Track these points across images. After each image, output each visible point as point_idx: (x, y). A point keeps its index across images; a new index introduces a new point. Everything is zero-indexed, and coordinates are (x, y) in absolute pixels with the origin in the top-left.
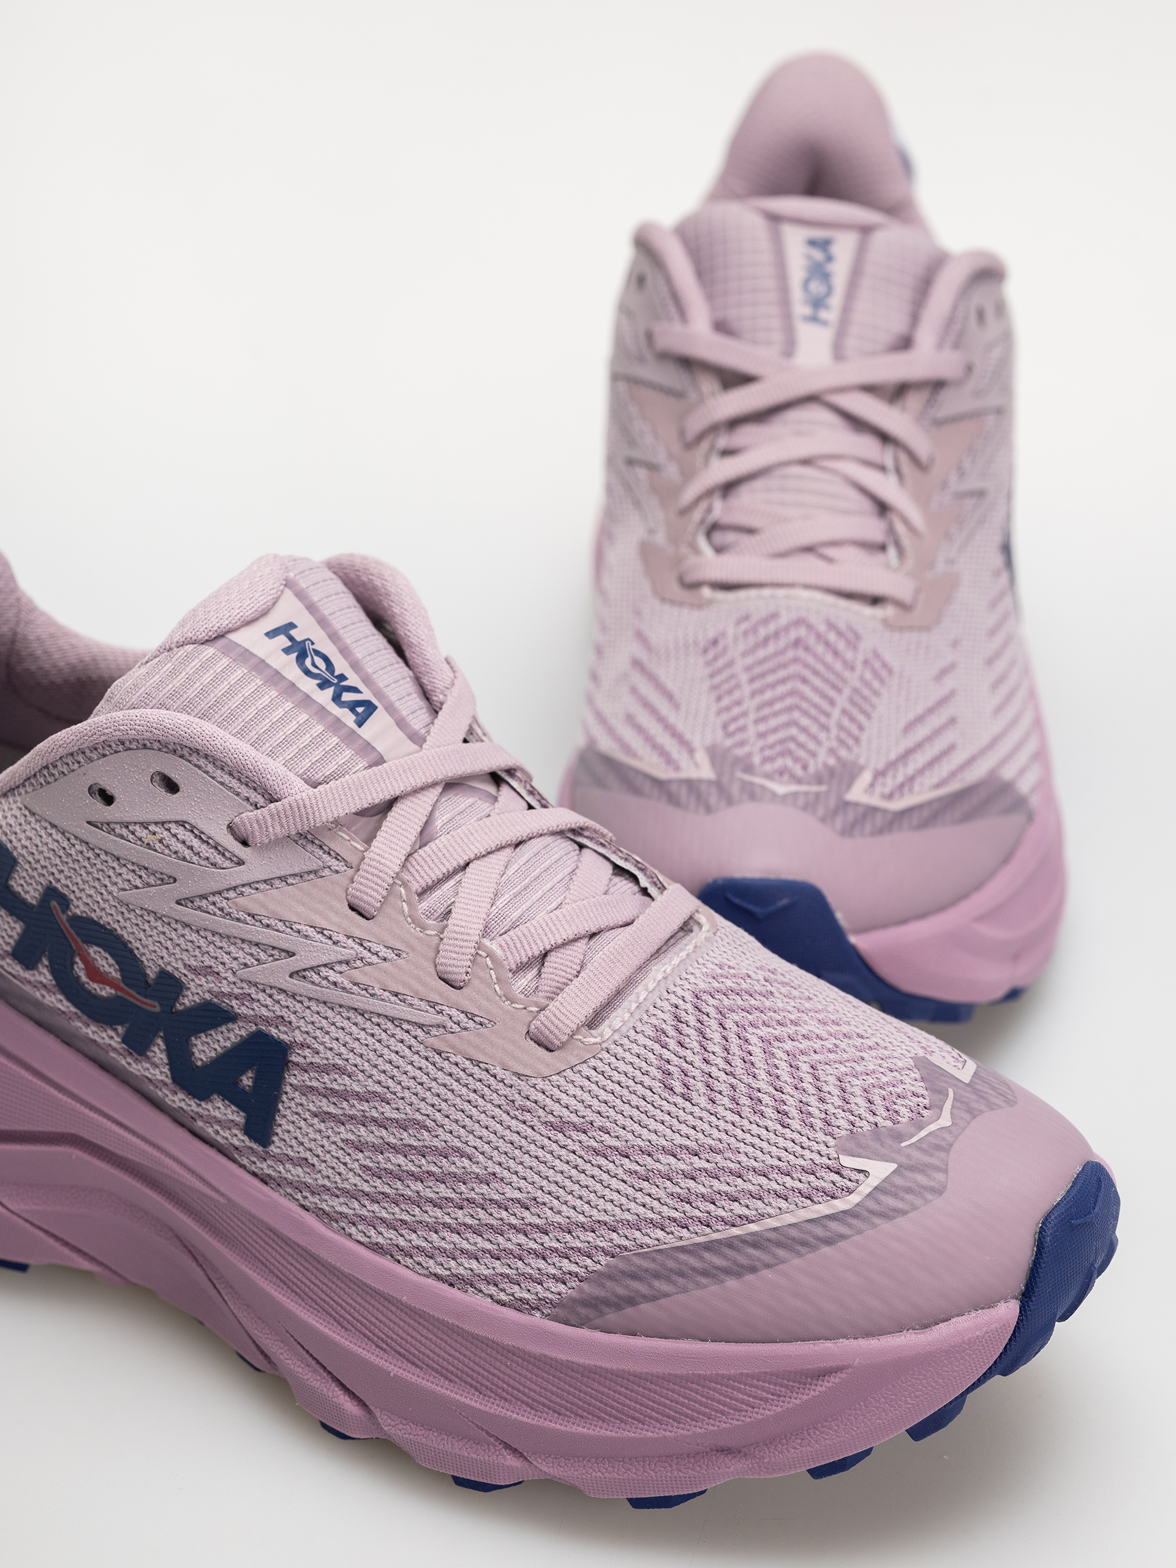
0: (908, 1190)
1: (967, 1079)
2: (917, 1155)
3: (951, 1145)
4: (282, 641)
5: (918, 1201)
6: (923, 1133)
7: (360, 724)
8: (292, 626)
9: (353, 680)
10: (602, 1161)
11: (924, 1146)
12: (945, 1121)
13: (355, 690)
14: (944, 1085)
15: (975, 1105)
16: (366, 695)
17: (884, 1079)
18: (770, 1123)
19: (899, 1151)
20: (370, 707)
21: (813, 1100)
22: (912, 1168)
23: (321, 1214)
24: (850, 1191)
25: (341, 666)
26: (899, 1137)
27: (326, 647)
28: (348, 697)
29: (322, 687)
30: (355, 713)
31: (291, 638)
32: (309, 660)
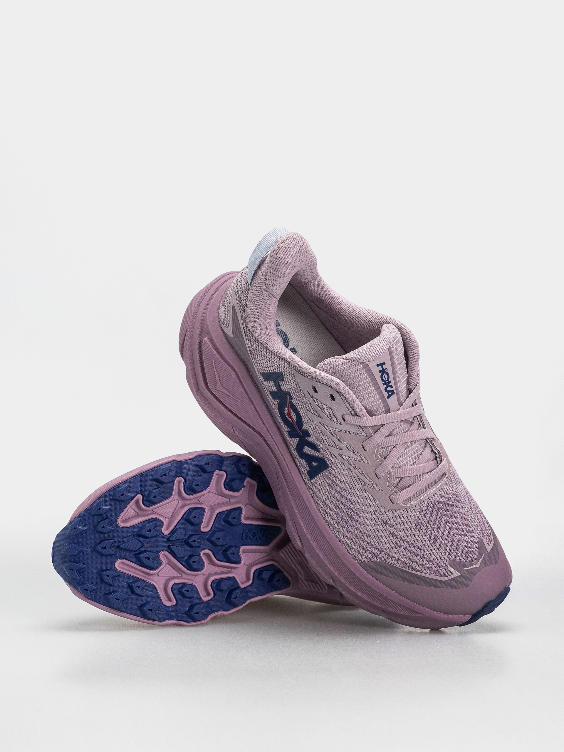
0: (460, 583)
1: (489, 552)
2: (467, 574)
3: (476, 574)
4: (380, 368)
5: (460, 586)
6: (471, 567)
7: (388, 397)
8: (384, 363)
9: (392, 384)
10: (391, 536)
11: (469, 571)
12: (478, 566)
13: (391, 387)
14: (483, 552)
15: (487, 562)
16: (394, 389)
17: (469, 545)
18: (436, 548)
19: (462, 570)
20: (393, 392)
21: (449, 545)
22: (464, 577)
23: (316, 502)
24: (446, 576)
25: (391, 379)
26: (465, 566)
27: (390, 372)
28: (389, 389)
29: (384, 384)
30: (388, 394)
31: (382, 367)
32: (384, 375)
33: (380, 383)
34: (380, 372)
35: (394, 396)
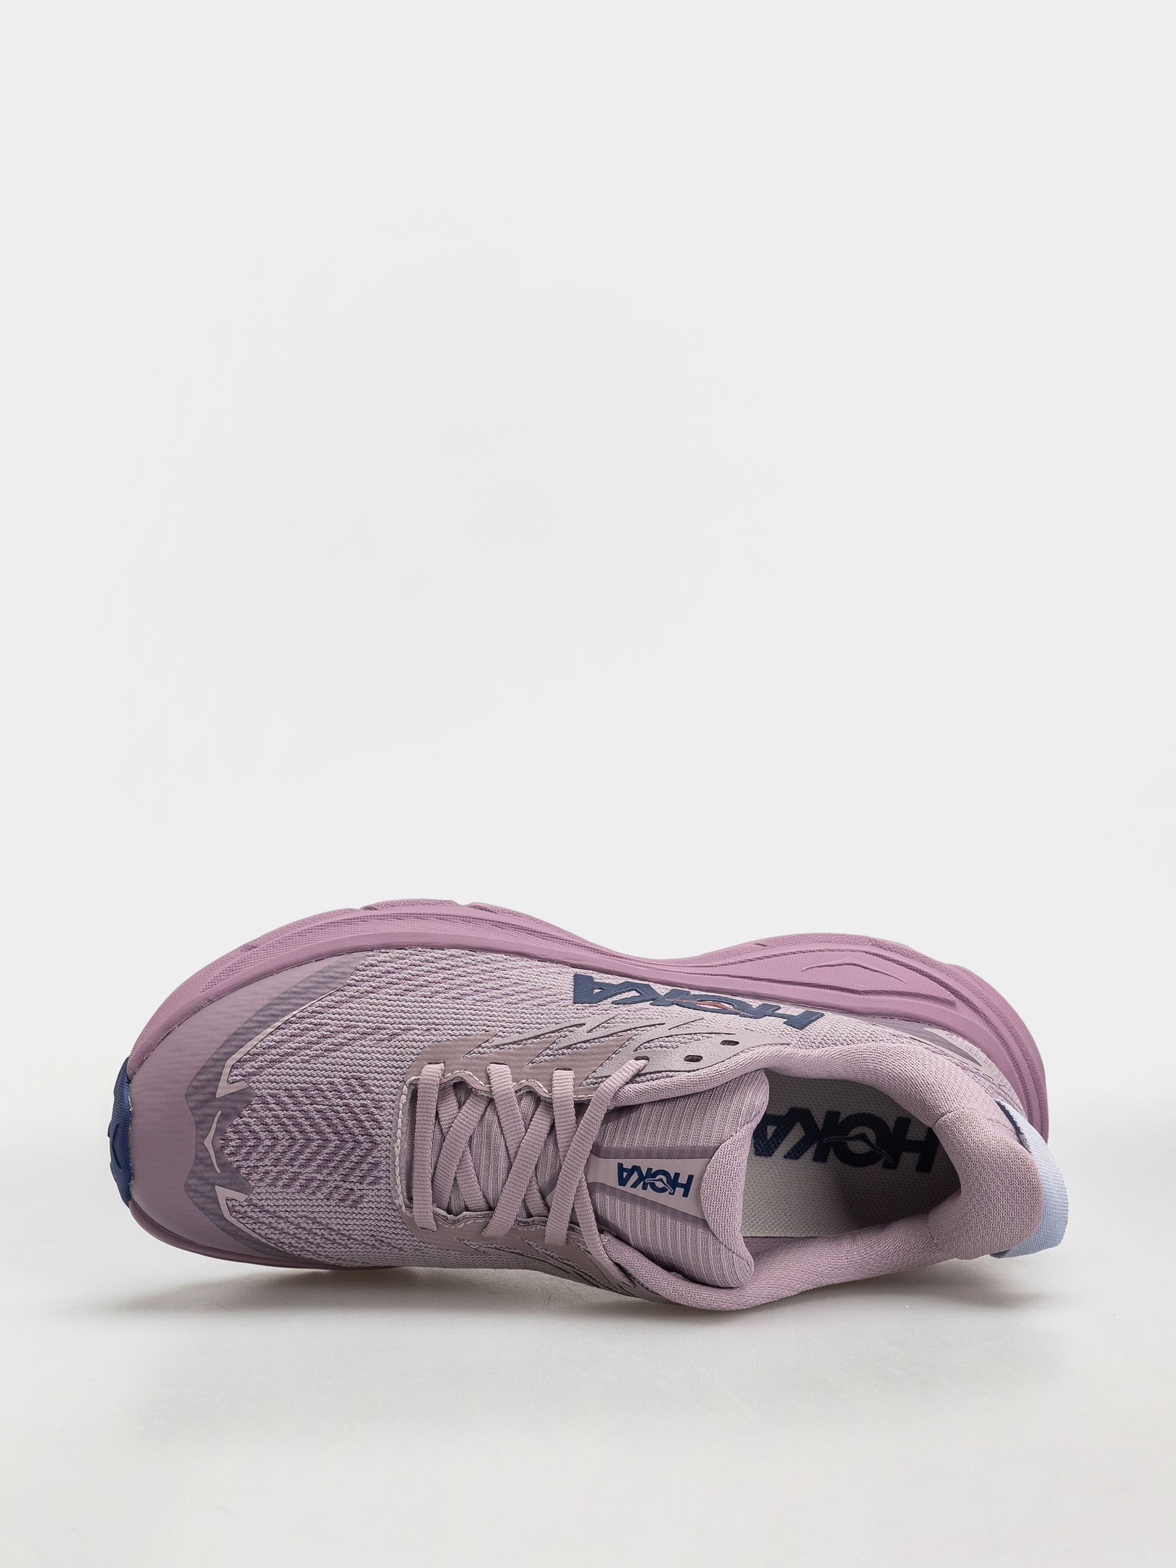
0: (203, 1087)
1: (216, 1186)
2: (211, 1111)
3: (197, 1128)
4: (683, 1180)
5: (195, 1084)
6: (214, 1126)
7: (620, 1165)
8: (685, 1194)
10: (374, 1026)
11: (210, 1118)
12: (208, 1142)
13: (634, 1186)
14: (224, 1174)
15: (201, 1168)
17: (254, 1156)
18: (295, 1086)
19: (220, 1108)
20: (622, 1182)
21: (281, 1114)
22: (207, 1101)
24: (233, 1067)
25: (650, 1194)
26: (225, 1117)
27: (663, 1198)
28: (635, 1176)
29: (649, 1170)
30: (626, 1170)
31: (682, 1186)
32: (665, 1180)
33: (656, 1164)
34: (677, 1175)
35: (613, 1181)
